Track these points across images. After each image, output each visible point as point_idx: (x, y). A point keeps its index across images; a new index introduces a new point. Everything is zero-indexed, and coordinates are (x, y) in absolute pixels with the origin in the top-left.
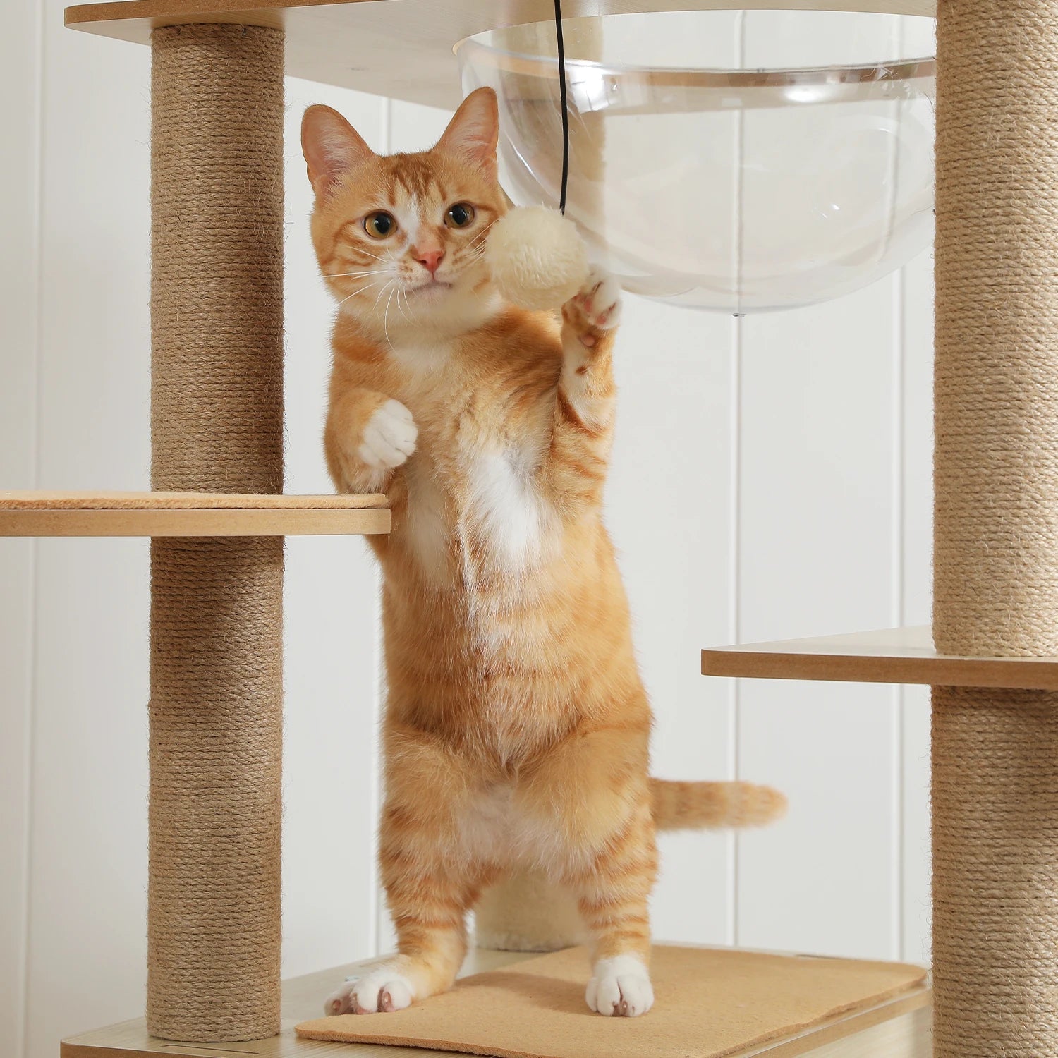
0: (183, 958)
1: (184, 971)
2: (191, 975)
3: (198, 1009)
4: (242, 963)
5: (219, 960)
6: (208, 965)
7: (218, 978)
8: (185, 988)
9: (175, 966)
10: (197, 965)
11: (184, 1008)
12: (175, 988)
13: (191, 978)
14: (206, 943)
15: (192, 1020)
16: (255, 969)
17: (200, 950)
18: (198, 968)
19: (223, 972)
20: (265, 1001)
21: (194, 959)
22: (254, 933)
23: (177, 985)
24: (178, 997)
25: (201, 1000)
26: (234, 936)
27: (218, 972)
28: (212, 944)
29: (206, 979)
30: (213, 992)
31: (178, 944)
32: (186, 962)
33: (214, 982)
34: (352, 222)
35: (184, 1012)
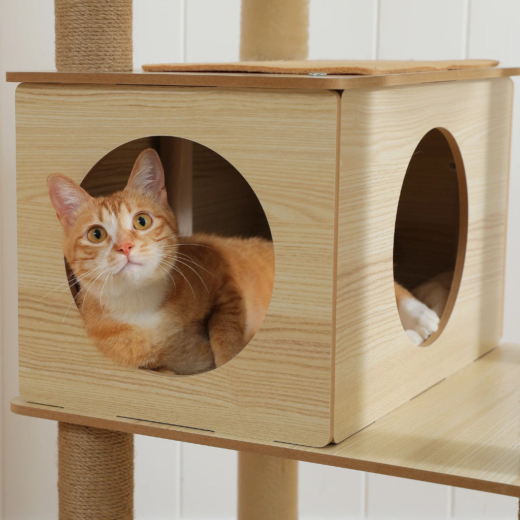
0: (75, 22)
1: (76, 29)
2: (80, 31)
3: (85, 52)
4: (110, 25)
5: (96, 23)
6: (90, 25)
7: (96, 34)
8: (77, 39)
9: (71, 27)
10: (83, 25)
11: (76, 51)
12: (71, 40)
13: (80, 33)
14: (88, 12)
15: (82, 58)
16: (118, 29)
17: (85, 16)
18: (85, 27)
19: (99, 30)
20: (124, 49)
21: (82, 22)
22: (116, 8)
23: (72, 38)
24: (73, 45)
25: (86, 46)
26: (105, 9)
27: (96, 29)
28: (91, 13)
29: (89, 33)
30: (93, 41)
31: (72, 14)
32: (77, 24)
33: (93, 35)
34: (81, 237)
35: (76, 54)
